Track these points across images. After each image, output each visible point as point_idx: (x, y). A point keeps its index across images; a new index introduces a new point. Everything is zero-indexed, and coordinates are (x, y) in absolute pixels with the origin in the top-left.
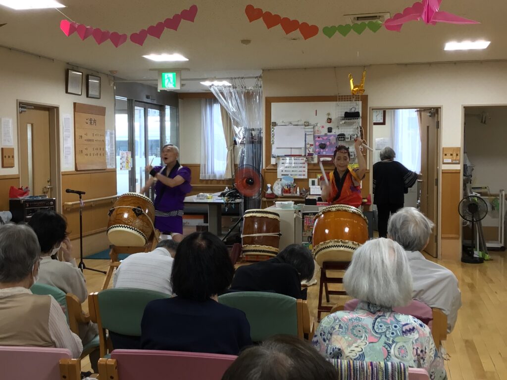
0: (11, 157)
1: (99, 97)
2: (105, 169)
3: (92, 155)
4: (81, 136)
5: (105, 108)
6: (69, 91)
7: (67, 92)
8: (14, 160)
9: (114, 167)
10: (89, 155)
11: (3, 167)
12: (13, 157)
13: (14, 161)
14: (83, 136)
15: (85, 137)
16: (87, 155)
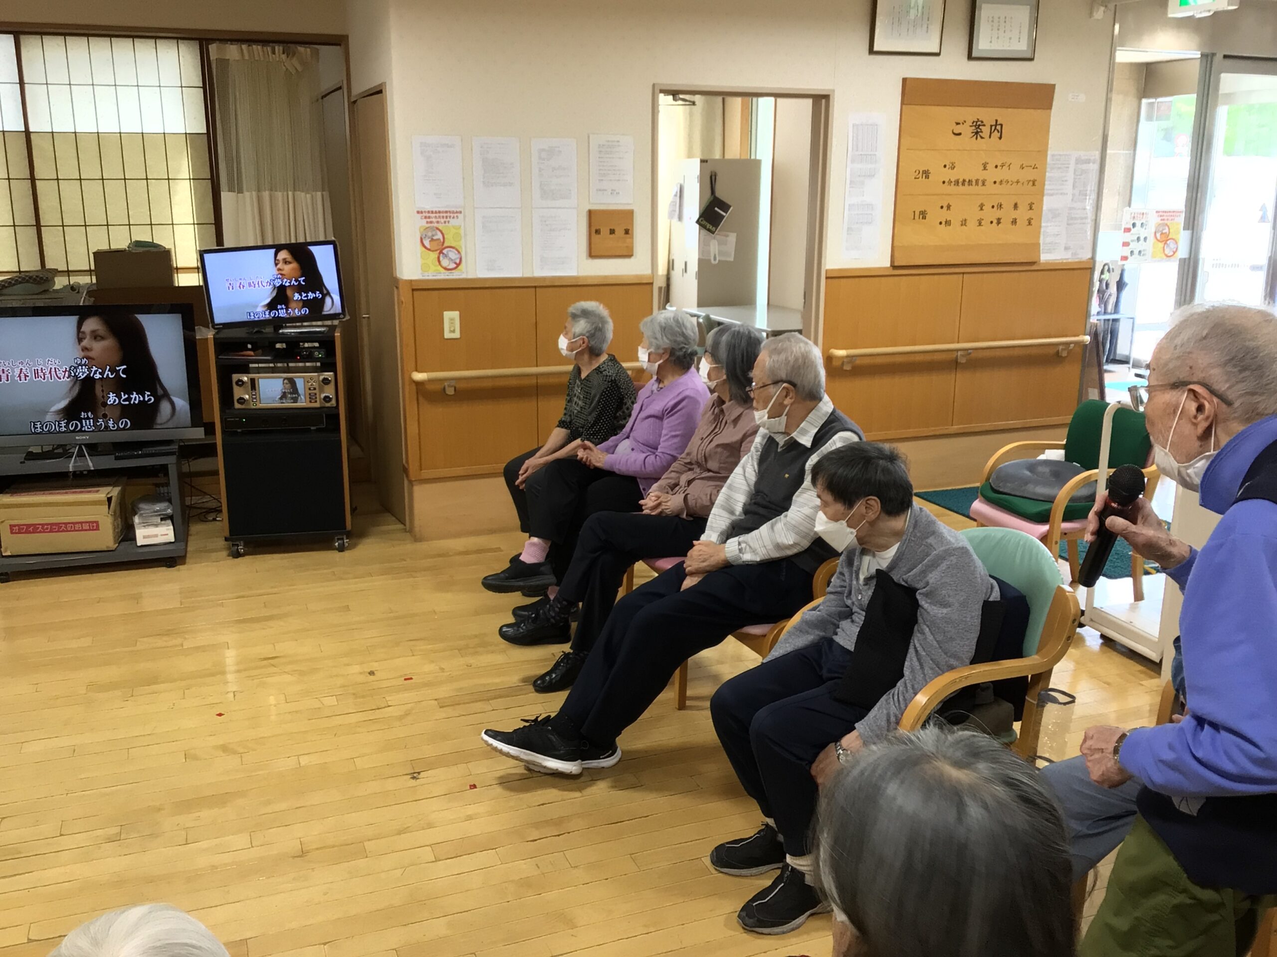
0: (620, 232)
1: (1029, 56)
2: (1033, 263)
3: (972, 224)
4: (926, 174)
5: (1054, 86)
6: (876, 48)
7: (871, 51)
8: (632, 238)
9: (1086, 255)
10: (955, 223)
11: (592, 255)
12: (627, 232)
13: (632, 243)
14: (931, 171)
15: (939, 174)
16: (948, 223)
